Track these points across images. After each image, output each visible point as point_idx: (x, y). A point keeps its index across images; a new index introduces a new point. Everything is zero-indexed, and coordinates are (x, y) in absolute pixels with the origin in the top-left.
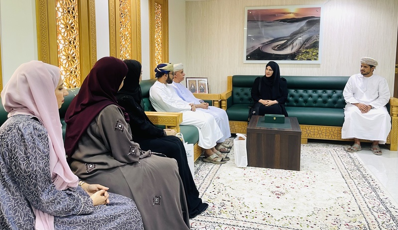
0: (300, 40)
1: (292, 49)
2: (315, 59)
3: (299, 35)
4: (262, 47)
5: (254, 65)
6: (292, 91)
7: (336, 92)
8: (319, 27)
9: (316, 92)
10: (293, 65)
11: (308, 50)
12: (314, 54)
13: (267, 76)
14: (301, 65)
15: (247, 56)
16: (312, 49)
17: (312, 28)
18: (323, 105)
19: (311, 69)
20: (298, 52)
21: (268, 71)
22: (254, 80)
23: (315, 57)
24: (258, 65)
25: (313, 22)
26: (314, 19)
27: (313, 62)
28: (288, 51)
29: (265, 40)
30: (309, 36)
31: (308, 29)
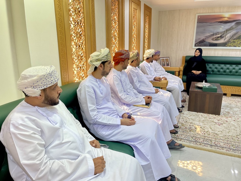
0: (228, 35)
1: (225, 40)
2: (239, 46)
3: (230, 31)
4: (205, 38)
10: (224, 50)
11: (235, 41)
12: (238, 43)
14: (229, 50)
15: (195, 44)
16: (237, 40)
17: (239, 27)
19: (236, 52)
20: (229, 41)
21: (196, 53)
25: (239, 23)
26: (240, 21)
27: (237, 48)
28: (222, 41)
29: (208, 34)
30: (236, 32)
31: (236, 27)
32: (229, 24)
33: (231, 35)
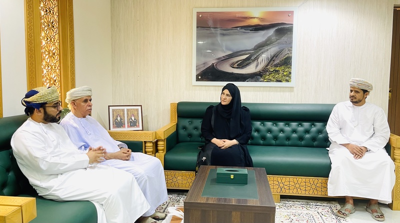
0: (264, 57)
1: (257, 66)
2: (287, 81)
3: (266, 48)
4: (217, 63)
5: (207, 87)
6: (258, 124)
7: (315, 125)
8: (291, 38)
9: (289, 125)
10: (259, 88)
11: (277, 69)
12: (285, 73)
13: (223, 103)
14: (268, 88)
15: (197, 76)
16: (283, 68)
17: (283, 38)
18: (299, 143)
19: (282, 93)
20: (265, 70)
21: (224, 97)
22: (205, 108)
23: (287, 78)
24: (212, 88)
25: (284, 30)
26: (285, 26)
27: (284, 84)
28: (251, 69)
29: (221, 55)
30: (278, 50)
31: (277, 40)
32: (262, 33)
33: (269, 57)
